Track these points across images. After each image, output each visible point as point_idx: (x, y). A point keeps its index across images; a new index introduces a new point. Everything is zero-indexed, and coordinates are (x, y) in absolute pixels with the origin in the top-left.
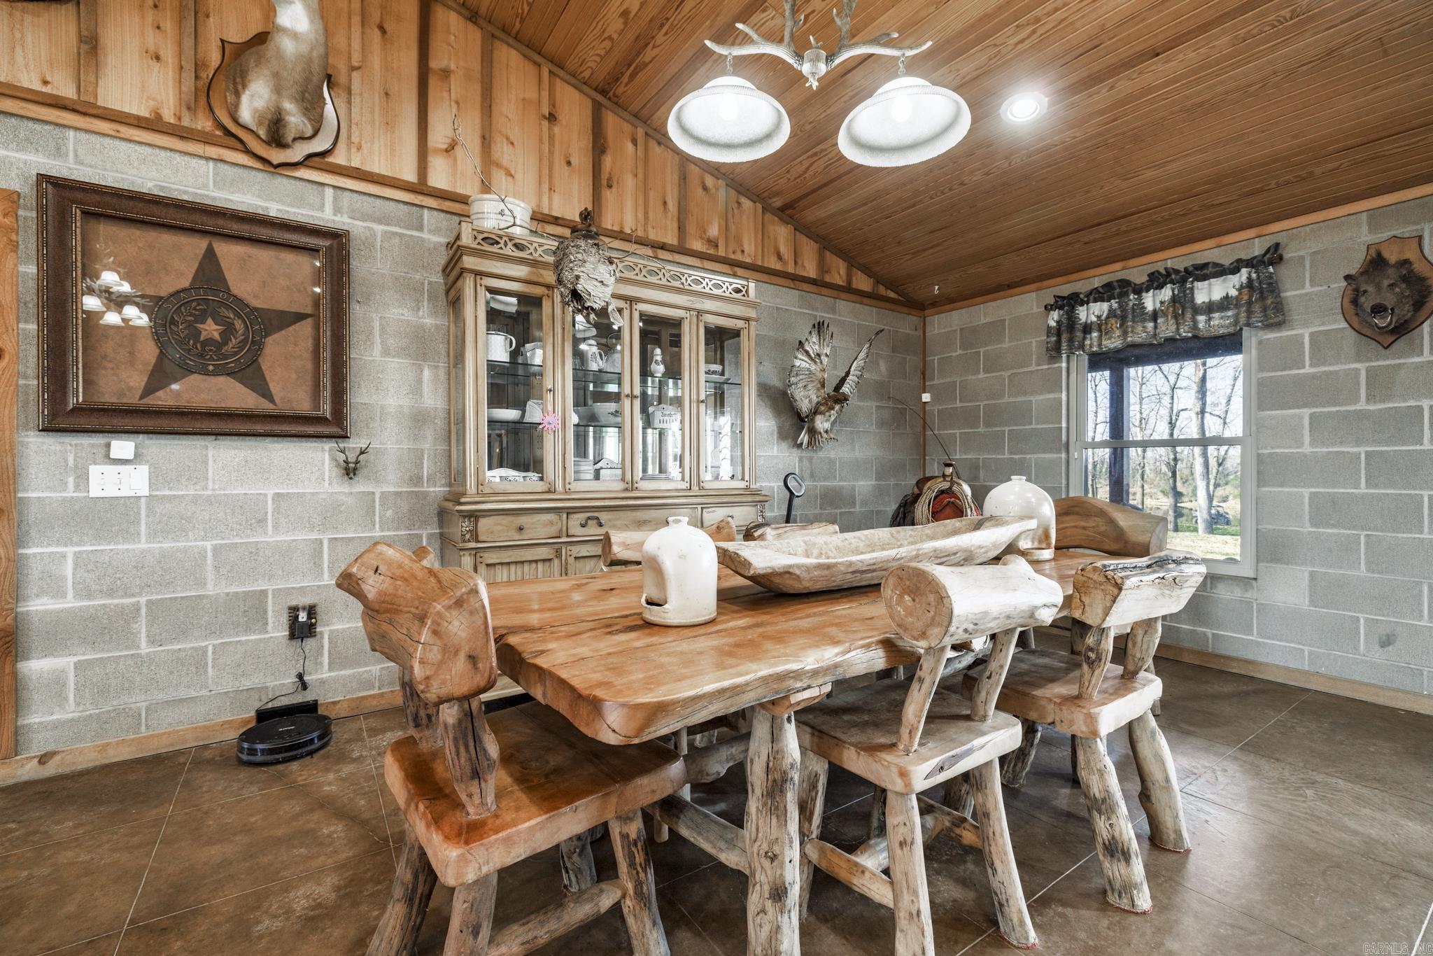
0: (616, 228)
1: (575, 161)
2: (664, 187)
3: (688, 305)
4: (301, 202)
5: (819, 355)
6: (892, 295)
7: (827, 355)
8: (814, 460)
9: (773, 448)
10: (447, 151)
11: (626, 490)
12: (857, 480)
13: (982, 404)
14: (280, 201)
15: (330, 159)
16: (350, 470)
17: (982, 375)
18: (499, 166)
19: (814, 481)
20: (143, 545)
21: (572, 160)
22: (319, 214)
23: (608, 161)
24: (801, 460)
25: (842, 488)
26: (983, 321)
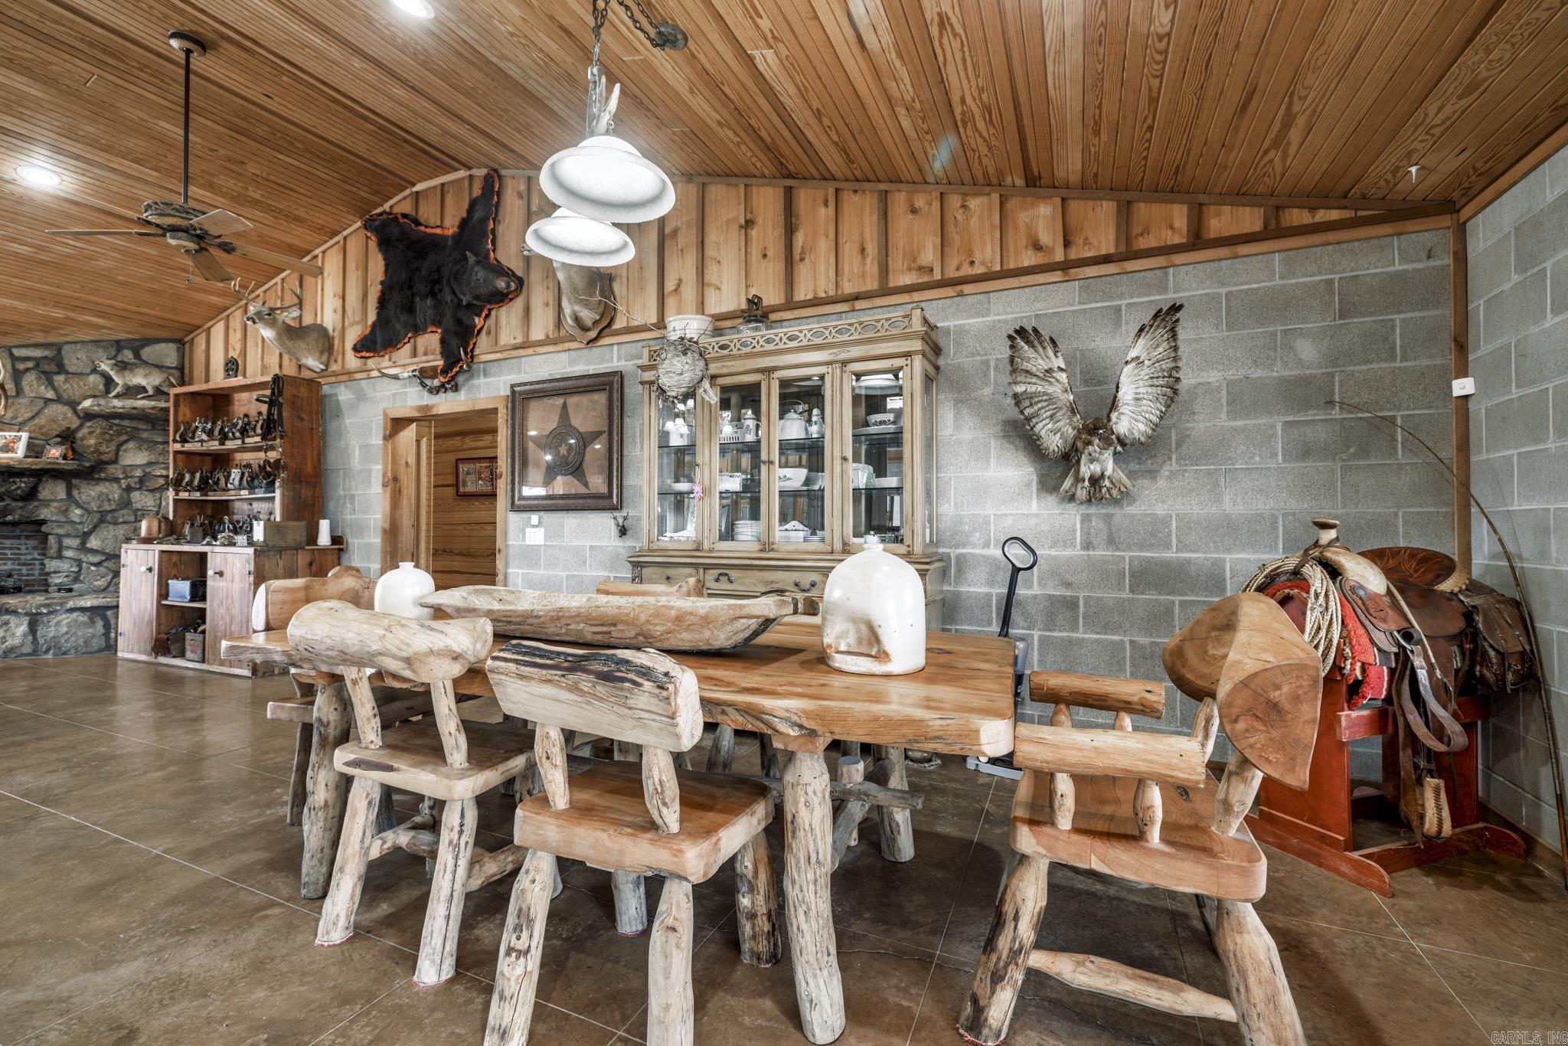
0: (810, 296)
1: (770, 253)
2: (862, 234)
3: (831, 358)
4: (602, 360)
5: (1049, 371)
6: (1334, 215)
7: (1061, 369)
8: (1117, 520)
9: (1030, 505)
10: (676, 290)
11: (762, 550)
12: (1229, 550)
13: (1550, 386)
14: (594, 364)
15: (614, 327)
16: (623, 532)
17: (1550, 321)
18: (709, 285)
19: (1118, 549)
20: (542, 572)
21: (768, 253)
22: (610, 365)
23: (799, 238)
24: (1086, 519)
25: (1189, 561)
26: (1550, 198)
